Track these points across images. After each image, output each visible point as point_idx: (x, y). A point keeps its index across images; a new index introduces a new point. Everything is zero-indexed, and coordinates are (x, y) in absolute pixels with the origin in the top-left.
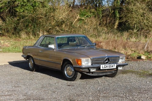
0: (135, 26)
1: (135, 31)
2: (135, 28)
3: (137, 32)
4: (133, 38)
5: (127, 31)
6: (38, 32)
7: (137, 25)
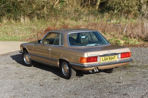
0: (116, 7)
1: (116, 12)
2: (116, 9)
3: (118, 13)
4: (114, 19)
5: (108, 12)
6: (19, 17)
7: (117, 6)
